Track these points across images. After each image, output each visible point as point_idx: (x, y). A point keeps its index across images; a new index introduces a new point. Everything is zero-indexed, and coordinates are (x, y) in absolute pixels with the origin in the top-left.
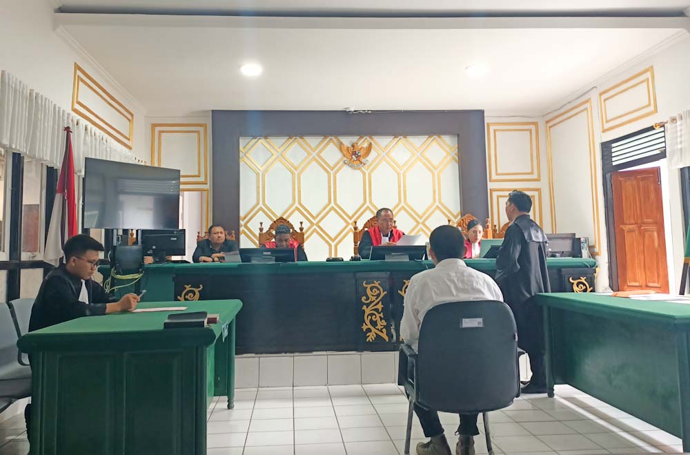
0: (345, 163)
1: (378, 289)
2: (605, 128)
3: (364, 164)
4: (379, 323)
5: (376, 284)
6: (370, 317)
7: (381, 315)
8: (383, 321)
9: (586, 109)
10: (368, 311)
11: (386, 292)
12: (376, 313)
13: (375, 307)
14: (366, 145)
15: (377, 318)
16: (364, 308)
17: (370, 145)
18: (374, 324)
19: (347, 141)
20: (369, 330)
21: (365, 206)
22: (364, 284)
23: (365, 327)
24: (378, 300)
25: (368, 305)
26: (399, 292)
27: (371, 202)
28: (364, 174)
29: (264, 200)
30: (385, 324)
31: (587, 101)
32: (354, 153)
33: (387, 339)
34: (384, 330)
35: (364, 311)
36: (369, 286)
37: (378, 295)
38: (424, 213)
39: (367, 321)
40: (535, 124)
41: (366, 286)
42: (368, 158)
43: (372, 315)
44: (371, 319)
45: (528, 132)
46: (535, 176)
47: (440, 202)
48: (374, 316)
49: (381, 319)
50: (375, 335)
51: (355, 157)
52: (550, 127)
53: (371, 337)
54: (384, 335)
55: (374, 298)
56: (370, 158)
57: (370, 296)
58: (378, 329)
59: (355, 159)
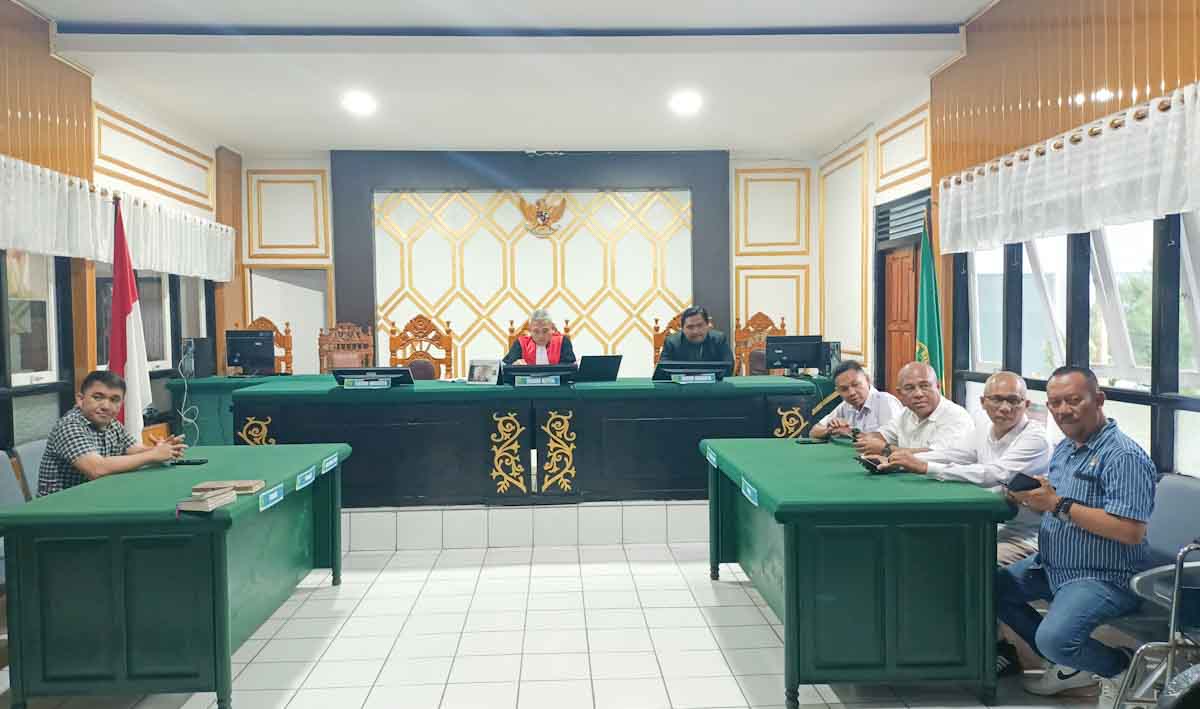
0: (528, 230)
1: (514, 424)
2: (881, 185)
3: (555, 231)
4: (514, 468)
5: (511, 417)
6: (501, 461)
7: (517, 458)
8: (520, 466)
9: (860, 155)
10: (499, 453)
11: (523, 428)
12: (511, 456)
13: (510, 448)
14: (557, 203)
15: (512, 461)
16: (495, 448)
17: (564, 201)
18: (507, 469)
19: (531, 197)
20: (501, 478)
21: (556, 292)
22: (494, 416)
23: (494, 474)
24: (512, 439)
25: (499, 445)
26: (543, 427)
27: (563, 286)
28: (555, 245)
29: (411, 282)
30: (522, 470)
31: (861, 144)
32: (540, 214)
33: (524, 489)
34: (521, 478)
35: (494, 453)
36: (501, 420)
37: (513, 432)
38: (640, 303)
39: (498, 467)
40: (807, 171)
41: (497, 419)
42: (560, 222)
43: (504, 458)
44: (504, 464)
45: (795, 184)
46: (801, 247)
47: (663, 286)
48: (507, 460)
49: (517, 463)
50: (508, 484)
51: (542, 220)
52: (826, 176)
53: (503, 486)
54: (521, 485)
55: (508, 436)
56: (563, 222)
57: (502, 433)
58: (513, 477)
59: (541, 222)
